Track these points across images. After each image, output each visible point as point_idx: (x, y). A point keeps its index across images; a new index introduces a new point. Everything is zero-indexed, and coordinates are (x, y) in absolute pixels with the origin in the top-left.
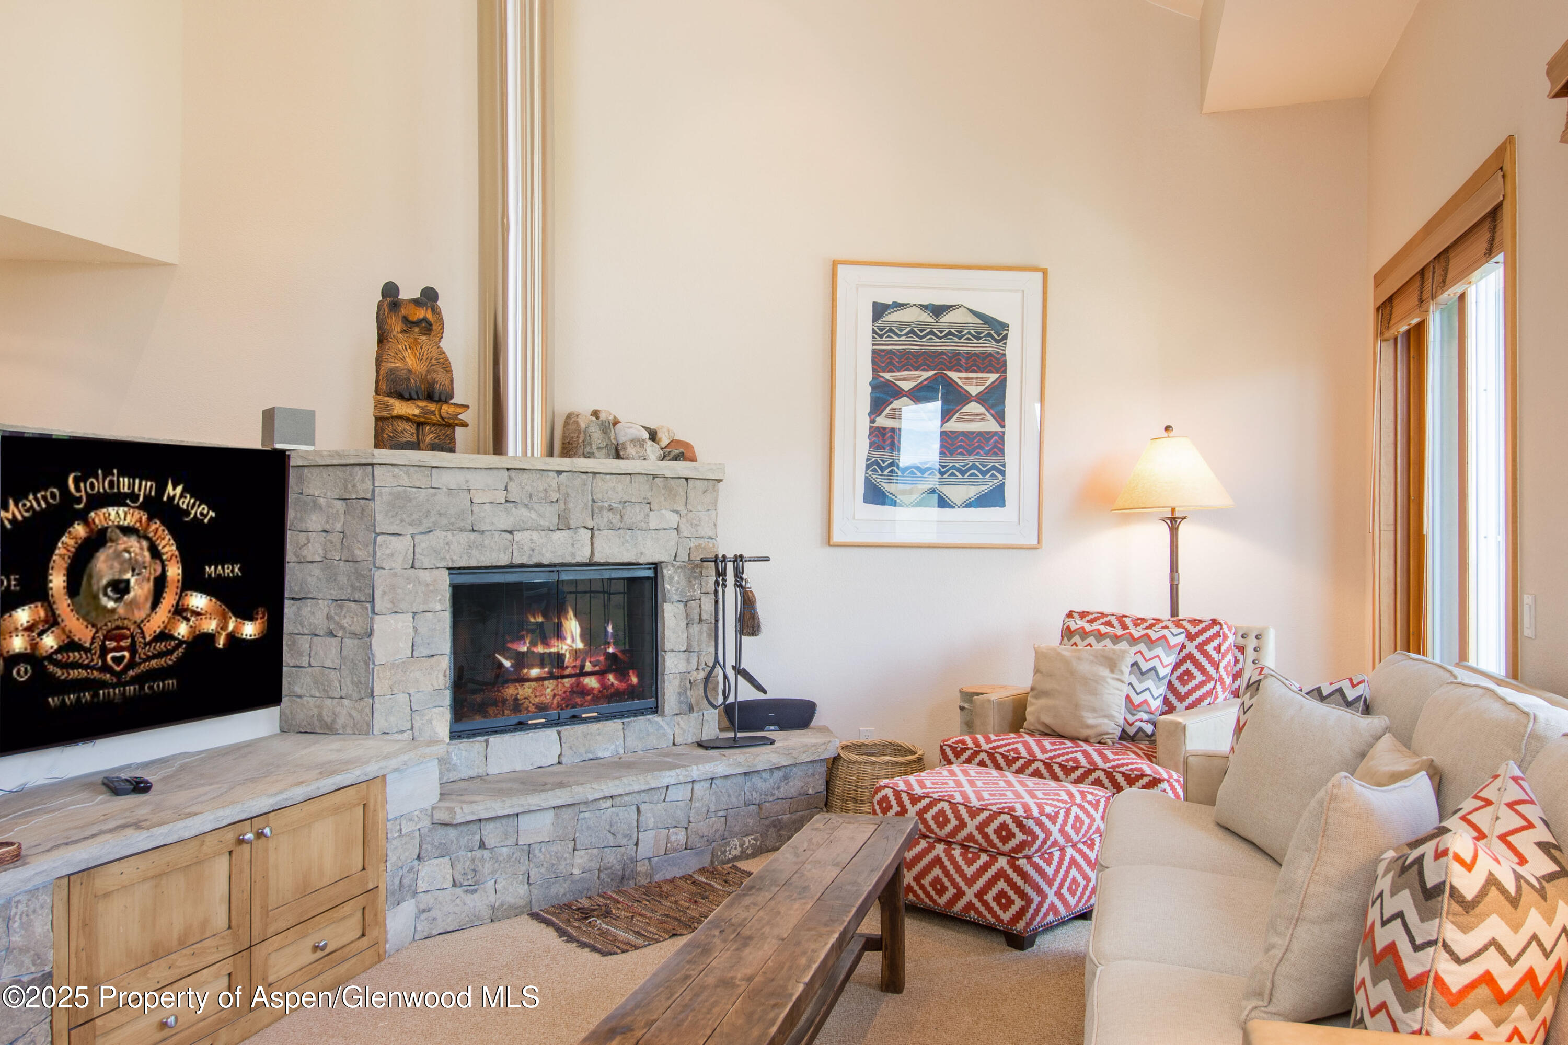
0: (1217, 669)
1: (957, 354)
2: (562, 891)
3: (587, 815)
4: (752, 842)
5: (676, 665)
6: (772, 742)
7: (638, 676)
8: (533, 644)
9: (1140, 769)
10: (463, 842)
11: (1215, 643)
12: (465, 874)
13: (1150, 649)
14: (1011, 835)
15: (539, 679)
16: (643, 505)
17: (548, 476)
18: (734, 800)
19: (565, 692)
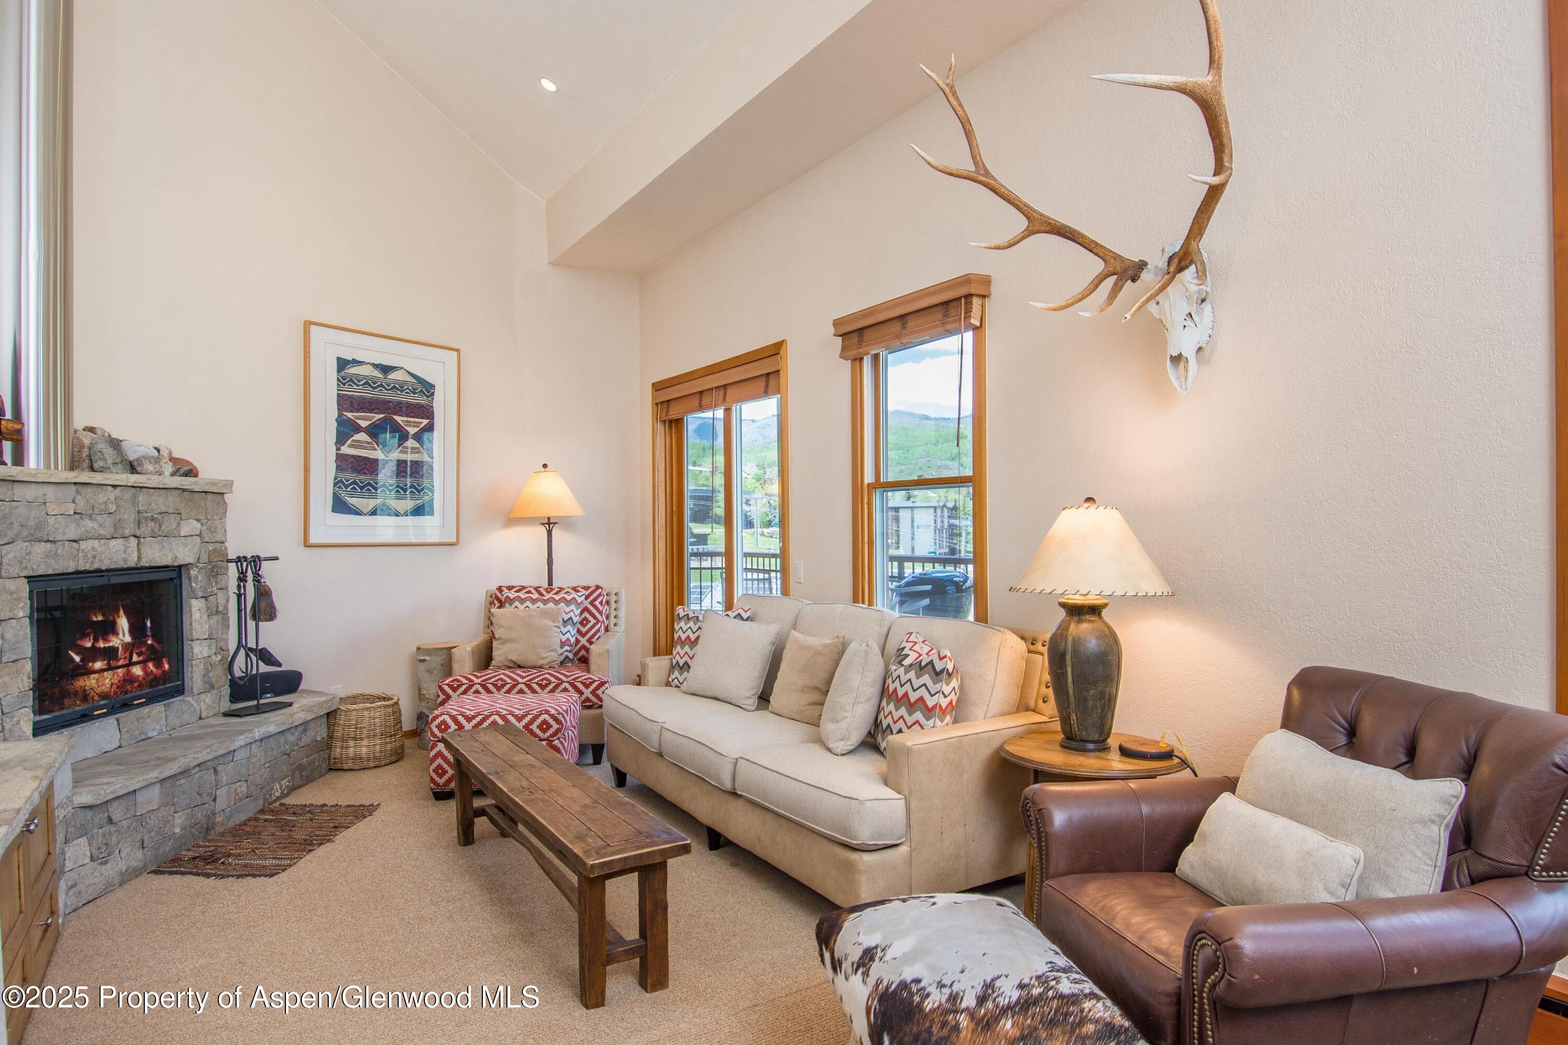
0: (602, 615)
1: (400, 403)
2: (168, 849)
3: (183, 781)
4: (287, 784)
5: (201, 652)
6: (290, 705)
7: (169, 663)
8: (96, 640)
9: (590, 678)
10: (97, 820)
11: (599, 600)
12: (99, 848)
13: (568, 606)
14: (550, 726)
15: (101, 671)
16: (176, 516)
17: (107, 490)
18: (275, 752)
19: (119, 681)
